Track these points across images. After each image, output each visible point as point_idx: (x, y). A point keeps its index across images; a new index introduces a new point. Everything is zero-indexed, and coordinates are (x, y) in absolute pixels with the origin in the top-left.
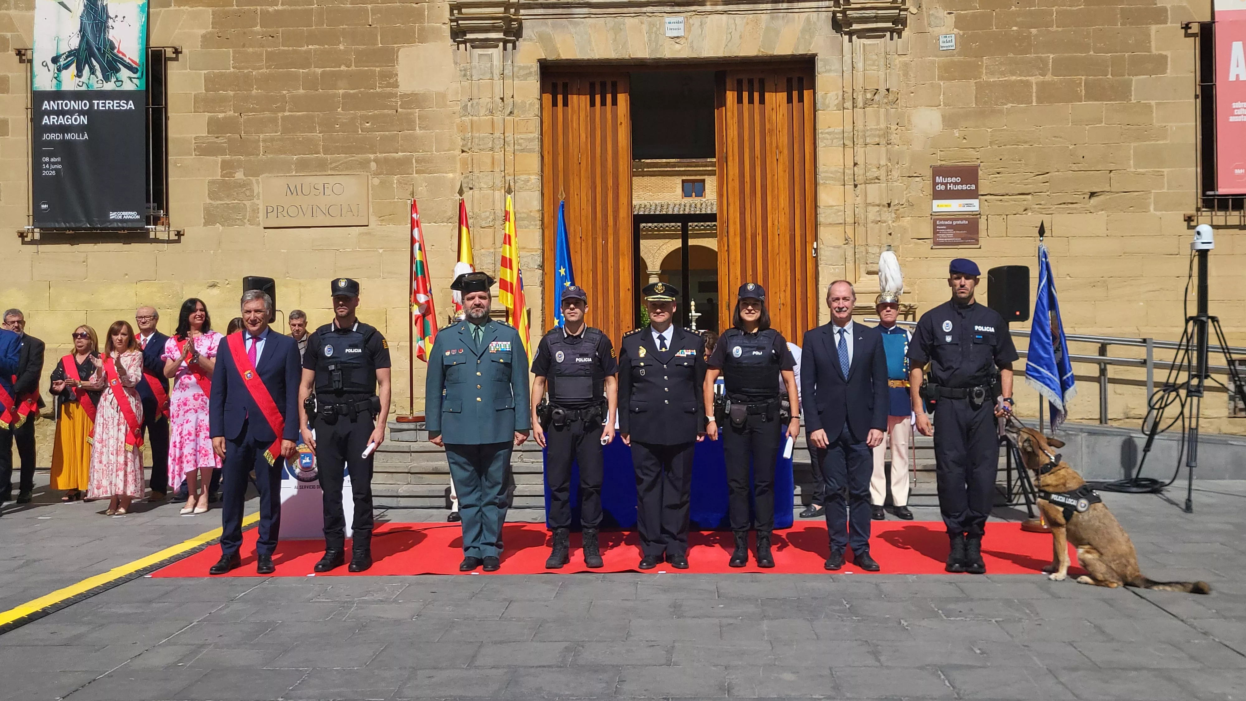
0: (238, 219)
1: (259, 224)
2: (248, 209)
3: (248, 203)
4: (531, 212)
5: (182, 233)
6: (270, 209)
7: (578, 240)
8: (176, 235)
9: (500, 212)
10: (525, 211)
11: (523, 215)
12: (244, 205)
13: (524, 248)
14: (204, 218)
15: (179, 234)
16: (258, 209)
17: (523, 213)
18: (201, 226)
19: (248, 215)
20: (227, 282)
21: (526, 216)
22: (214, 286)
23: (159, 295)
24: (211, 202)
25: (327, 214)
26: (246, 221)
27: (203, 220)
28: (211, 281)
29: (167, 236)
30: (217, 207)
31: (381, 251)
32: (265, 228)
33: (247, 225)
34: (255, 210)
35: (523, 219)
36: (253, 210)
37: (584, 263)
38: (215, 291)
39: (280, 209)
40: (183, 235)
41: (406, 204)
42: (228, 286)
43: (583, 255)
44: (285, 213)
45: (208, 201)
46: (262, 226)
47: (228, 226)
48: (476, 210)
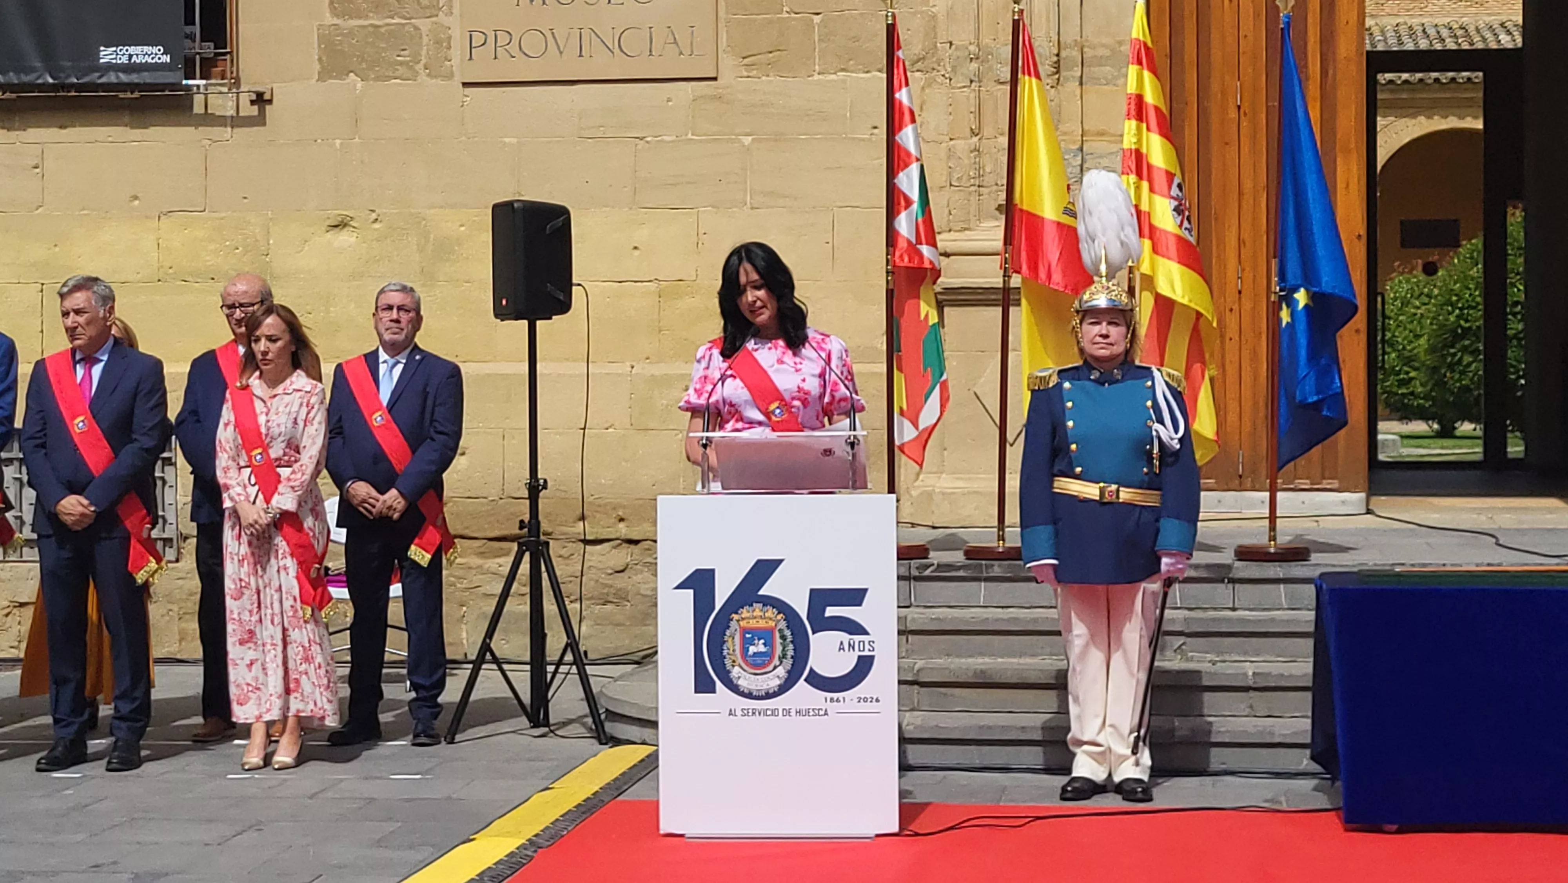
0: (401, 63)
1: (450, 76)
2: (425, 40)
3: (425, 25)
4: (1120, 43)
5: (267, 97)
6: (478, 39)
7: (1233, 114)
8: (253, 102)
9: (1045, 44)
10: (1105, 40)
11: (1101, 52)
12: (416, 28)
13: (1102, 134)
14: (320, 60)
15: (261, 100)
16: (450, 38)
17: (1104, 46)
18: (314, 81)
19: (424, 52)
20: (374, 216)
21: (1107, 53)
22: (340, 225)
23: (212, 247)
24: (336, 21)
25: (617, 50)
26: (417, 67)
27: (317, 67)
28: (335, 214)
29: (231, 104)
30: (351, 33)
31: (748, 140)
32: (465, 85)
33: (423, 77)
34: (442, 42)
35: (1100, 61)
36: (438, 42)
37: (1247, 172)
38: (345, 238)
39: (503, 39)
40: (270, 101)
41: (811, 25)
42: (377, 226)
43: (1245, 149)
44: (514, 48)
45: (329, 19)
46: (458, 79)
47: (377, 79)
48: (986, 41)
